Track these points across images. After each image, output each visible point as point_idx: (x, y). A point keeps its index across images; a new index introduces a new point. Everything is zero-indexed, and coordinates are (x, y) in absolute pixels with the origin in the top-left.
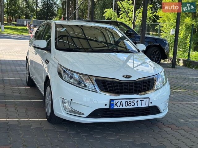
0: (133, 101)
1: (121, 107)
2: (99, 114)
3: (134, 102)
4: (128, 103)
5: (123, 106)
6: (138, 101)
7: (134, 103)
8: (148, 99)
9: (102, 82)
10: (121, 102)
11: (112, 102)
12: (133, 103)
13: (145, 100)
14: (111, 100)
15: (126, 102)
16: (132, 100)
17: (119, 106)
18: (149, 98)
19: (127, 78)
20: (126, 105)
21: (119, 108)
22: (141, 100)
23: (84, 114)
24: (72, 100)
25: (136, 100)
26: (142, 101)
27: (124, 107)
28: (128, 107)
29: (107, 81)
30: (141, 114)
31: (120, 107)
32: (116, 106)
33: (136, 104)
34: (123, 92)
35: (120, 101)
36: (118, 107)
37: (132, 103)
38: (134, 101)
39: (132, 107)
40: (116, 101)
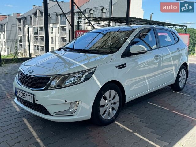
0: (25, 94)
6: (27, 95)
7: (25, 96)
8: (33, 95)
11: (16, 90)
13: (31, 95)
16: (24, 93)
17: (18, 95)
25: (26, 94)
26: (29, 95)
27: (21, 97)
28: (22, 98)
35: (19, 91)
39: (24, 98)
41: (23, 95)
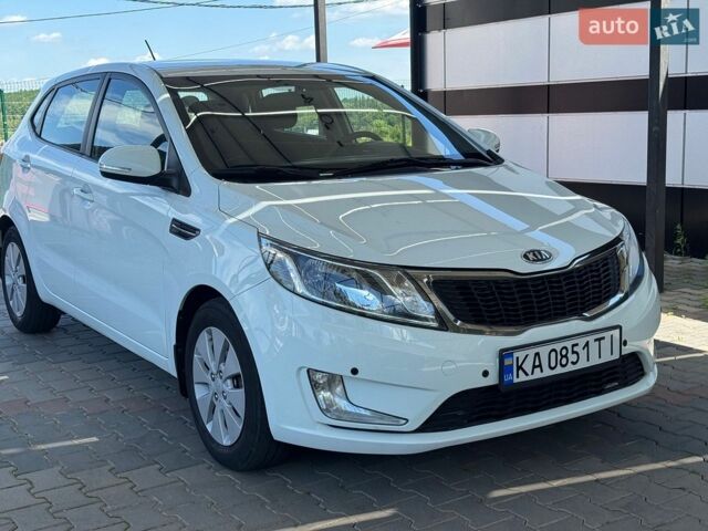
0: (573, 346)
1: (538, 374)
2: (460, 413)
3: (575, 349)
4: (559, 357)
5: (542, 371)
6: (587, 344)
7: (577, 353)
8: (618, 331)
9: (458, 288)
10: (537, 354)
11: (507, 362)
12: (573, 352)
13: (607, 335)
14: (504, 354)
15: (553, 354)
16: (569, 344)
17: (529, 372)
18: (620, 327)
19: (539, 260)
20: (553, 365)
21: (531, 377)
22: (596, 340)
23: (407, 421)
24: (355, 371)
25: (581, 342)
26: (599, 340)
27: (547, 373)
28: (559, 370)
29: (476, 282)
30: (594, 390)
31: (532, 373)
32: (520, 372)
33: (583, 354)
34: (534, 318)
35: (531, 352)
36: (527, 374)
37: (570, 355)
38: (577, 345)
39: (570, 368)
40: (520, 355)
41: (566, 356)
